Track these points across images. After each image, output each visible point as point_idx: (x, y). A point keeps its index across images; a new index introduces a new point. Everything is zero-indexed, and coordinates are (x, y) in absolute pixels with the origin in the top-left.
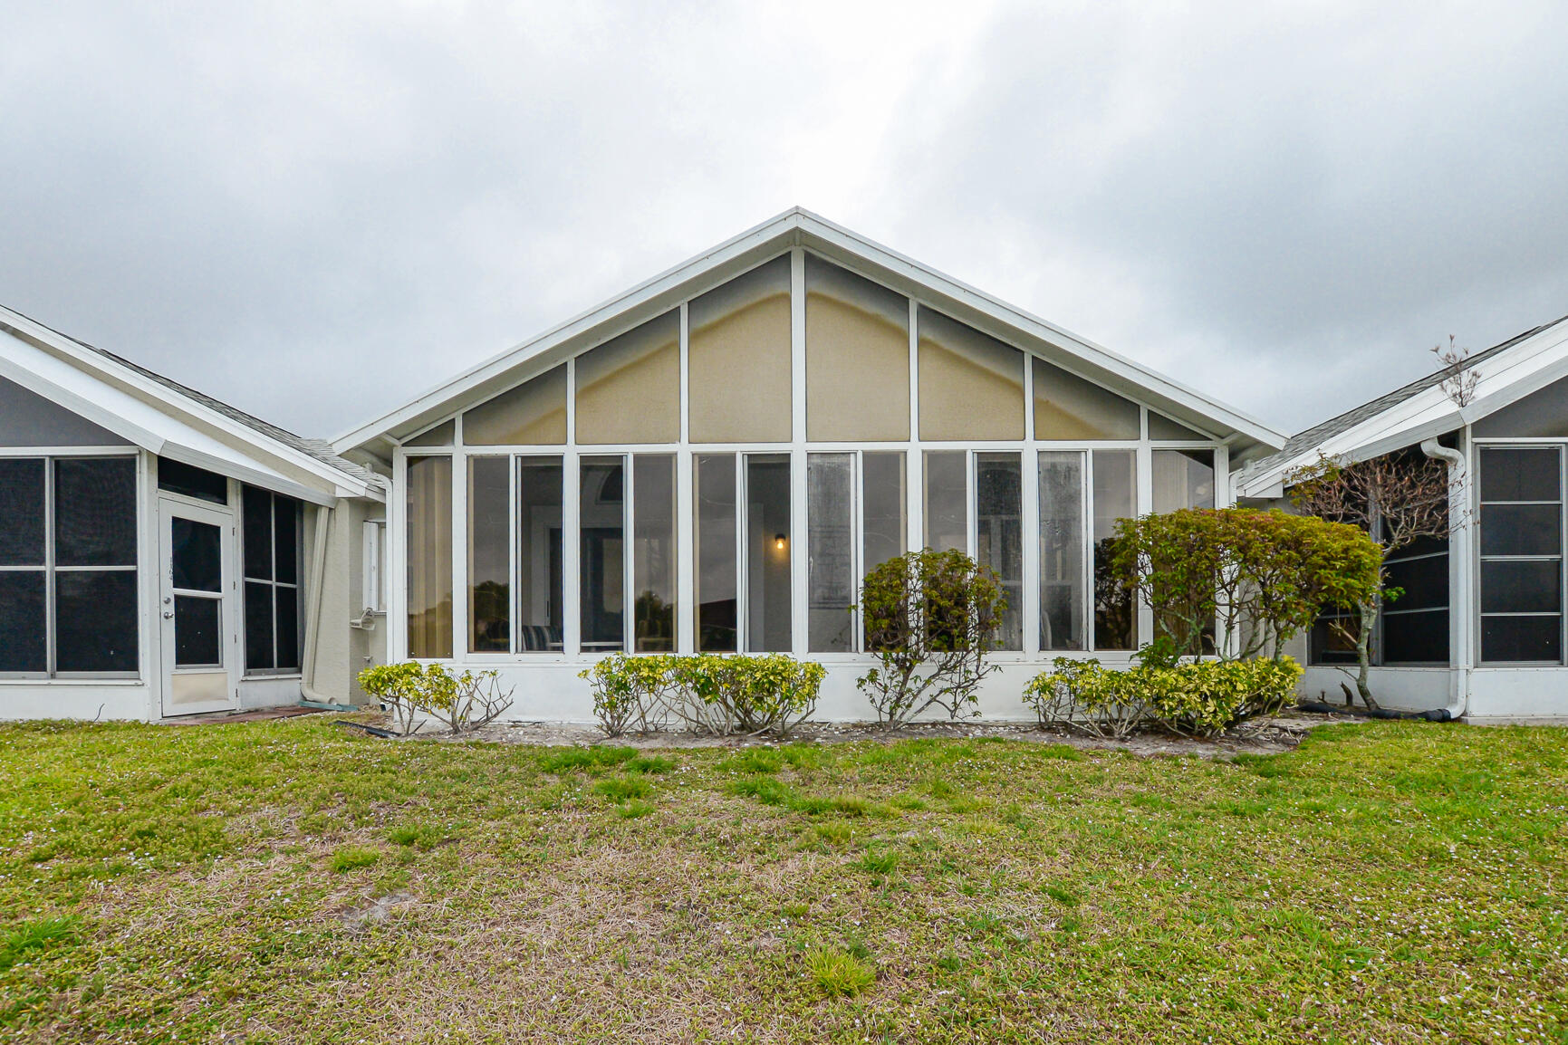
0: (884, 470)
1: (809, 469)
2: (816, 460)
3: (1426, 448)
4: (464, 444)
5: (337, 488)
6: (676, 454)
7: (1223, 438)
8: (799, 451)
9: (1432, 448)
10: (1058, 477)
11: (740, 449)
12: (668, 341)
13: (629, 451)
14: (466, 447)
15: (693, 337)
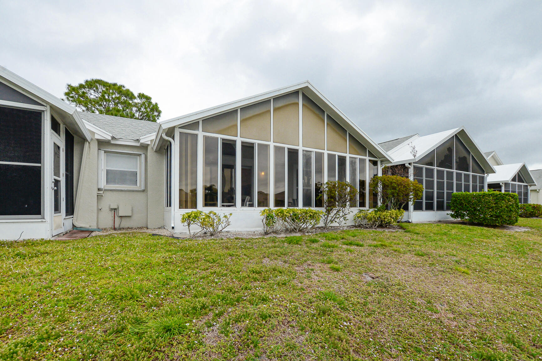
0: (319, 157)
1: (303, 155)
2: (305, 152)
3: (406, 165)
4: (202, 131)
5: (96, 134)
6: (269, 145)
7: (380, 158)
8: (301, 149)
9: (407, 165)
10: (353, 163)
11: (287, 146)
12: (268, 109)
13: (257, 142)
14: (203, 132)
15: (275, 110)
